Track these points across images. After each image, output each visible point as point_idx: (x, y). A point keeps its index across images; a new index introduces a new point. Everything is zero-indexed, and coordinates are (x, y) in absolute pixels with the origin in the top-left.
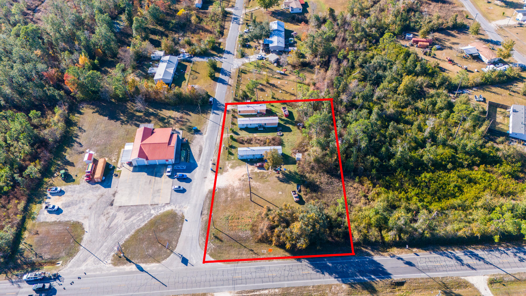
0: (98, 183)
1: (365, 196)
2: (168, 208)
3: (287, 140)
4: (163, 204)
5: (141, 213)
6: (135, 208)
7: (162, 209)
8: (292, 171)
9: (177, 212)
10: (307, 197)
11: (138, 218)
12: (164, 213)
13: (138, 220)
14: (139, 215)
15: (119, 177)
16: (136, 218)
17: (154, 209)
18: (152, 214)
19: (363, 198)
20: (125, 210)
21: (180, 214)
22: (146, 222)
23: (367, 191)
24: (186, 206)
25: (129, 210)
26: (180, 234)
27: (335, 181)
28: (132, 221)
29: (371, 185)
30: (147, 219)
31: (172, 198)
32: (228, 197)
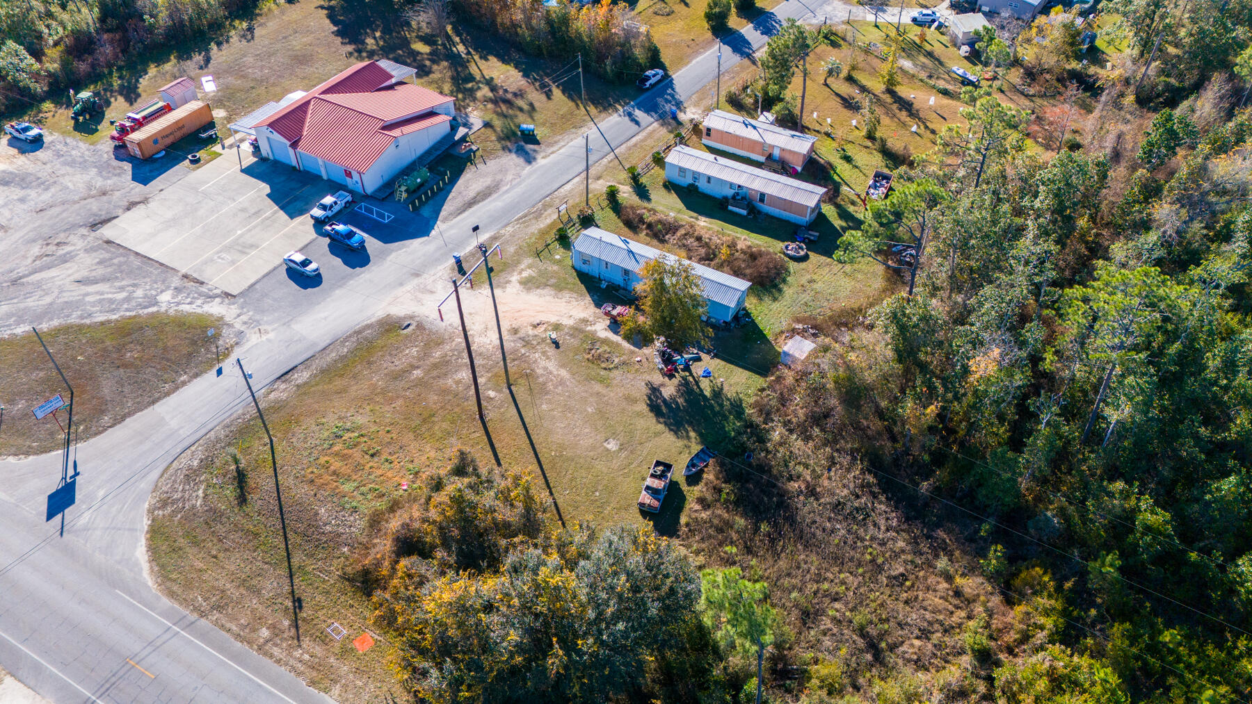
0: (129, 159)
1: (985, 658)
2: (215, 309)
3: (804, 281)
4: (218, 291)
5: (134, 285)
6: (137, 262)
7: (199, 302)
8: (730, 392)
9: (225, 332)
10: (705, 515)
11: (110, 296)
12: (190, 314)
13: (100, 301)
14: (122, 289)
15: (199, 168)
16: (107, 290)
17: (178, 291)
18: (156, 303)
19: (966, 660)
20: (107, 256)
21: (227, 341)
22: (114, 317)
23: (1011, 637)
24: (269, 328)
25: (116, 261)
26: (153, 402)
27: (884, 514)
28: (87, 294)
29: (1049, 622)
30: (127, 310)
31: (257, 286)
32: (418, 367)
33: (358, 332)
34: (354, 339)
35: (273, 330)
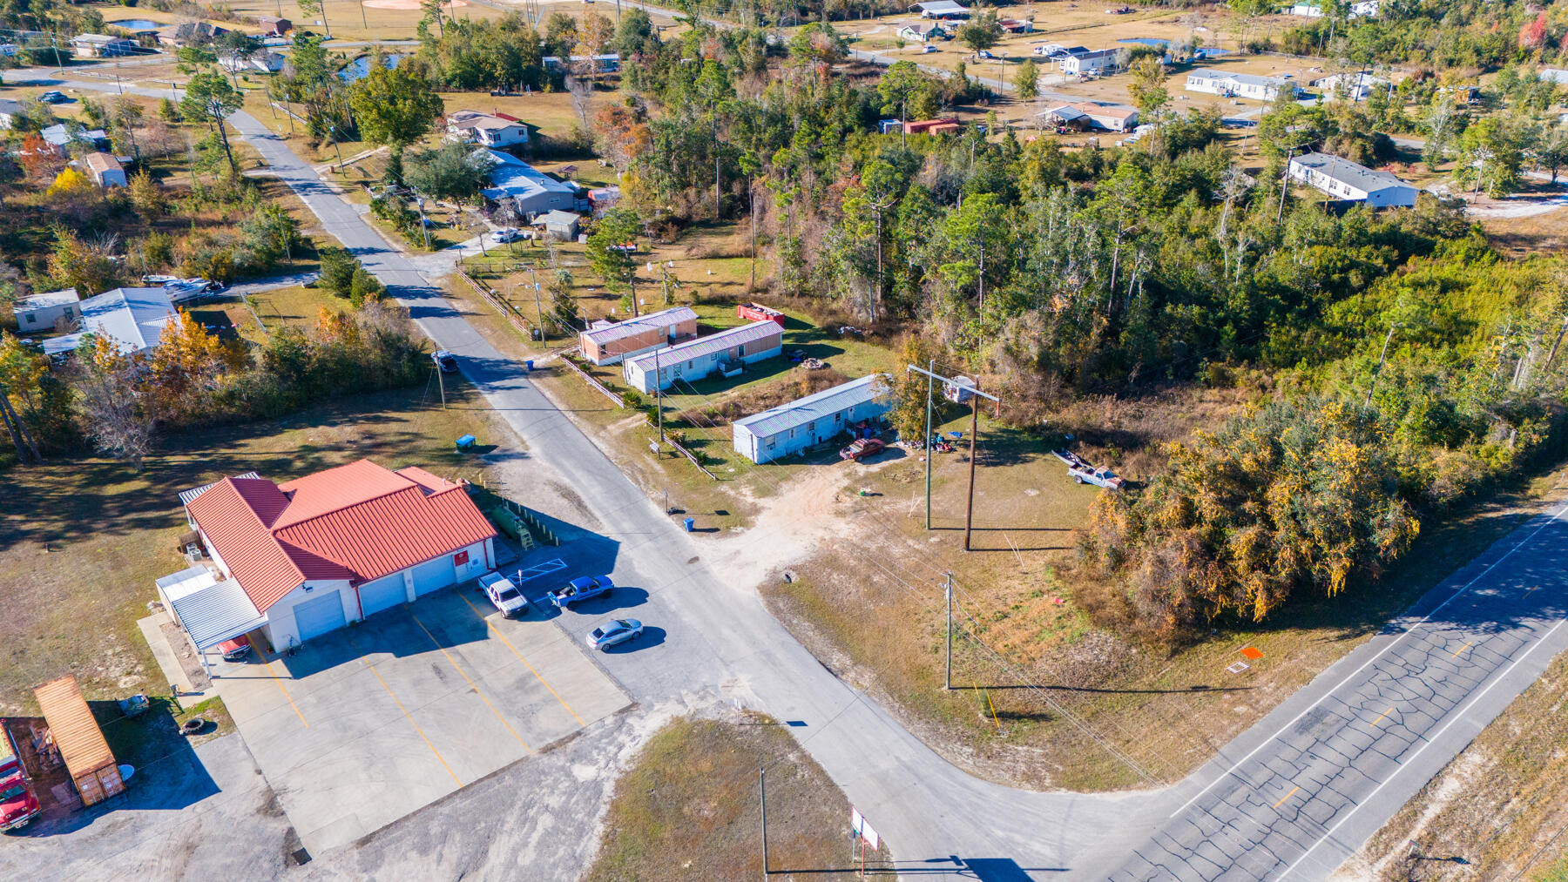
0: (105, 805)
2: (651, 724)
4: (610, 721)
5: (528, 806)
6: (459, 804)
7: (623, 738)
8: (986, 430)
9: (711, 716)
10: (1129, 469)
11: (535, 837)
13: (543, 844)
14: (526, 821)
15: (230, 724)
16: (516, 838)
17: (578, 757)
18: (596, 785)
20: (410, 842)
21: (732, 717)
22: (600, 828)
24: (725, 677)
25: (435, 829)
26: (831, 785)
27: (1143, 405)
28: (511, 864)
29: (1256, 373)
30: (591, 814)
31: (627, 681)
32: (869, 577)
33: (777, 612)
34: (789, 616)
35: (732, 674)
